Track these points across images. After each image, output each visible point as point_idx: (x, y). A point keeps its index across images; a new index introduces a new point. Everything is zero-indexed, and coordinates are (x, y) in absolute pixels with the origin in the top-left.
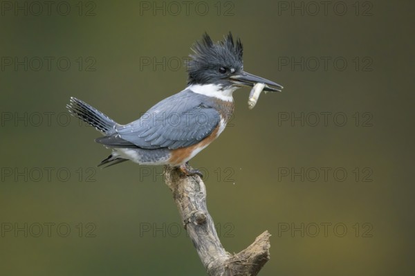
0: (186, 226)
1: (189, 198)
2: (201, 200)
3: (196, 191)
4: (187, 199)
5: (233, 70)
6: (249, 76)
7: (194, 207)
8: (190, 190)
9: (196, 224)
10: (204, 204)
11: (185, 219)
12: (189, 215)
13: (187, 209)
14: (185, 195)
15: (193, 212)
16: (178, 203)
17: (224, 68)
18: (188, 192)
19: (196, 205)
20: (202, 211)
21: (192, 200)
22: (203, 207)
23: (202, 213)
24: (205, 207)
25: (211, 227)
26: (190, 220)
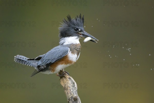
0: (69, 101)
1: (70, 90)
2: (75, 91)
3: (73, 87)
4: (69, 90)
5: (80, 30)
6: (86, 33)
7: (72, 93)
8: (71, 86)
9: (73, 100)
10: (77, 92)
11: (68, 98)
12: (70, 97)
13: (69, 94)
14: (69, 88)
15: (72, 95)
16: (66, 92)
17: (77, 28)
18: (70, 87)
19: (73, 93)
20: (75, 95)
21: (72, 90)
22: (76, 93)
23: (76, 96)
24: (77, 93)
25: (79, 102)
26: (70, 99)
